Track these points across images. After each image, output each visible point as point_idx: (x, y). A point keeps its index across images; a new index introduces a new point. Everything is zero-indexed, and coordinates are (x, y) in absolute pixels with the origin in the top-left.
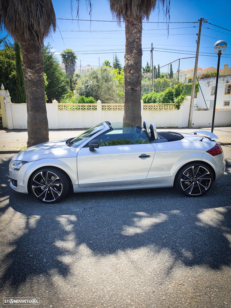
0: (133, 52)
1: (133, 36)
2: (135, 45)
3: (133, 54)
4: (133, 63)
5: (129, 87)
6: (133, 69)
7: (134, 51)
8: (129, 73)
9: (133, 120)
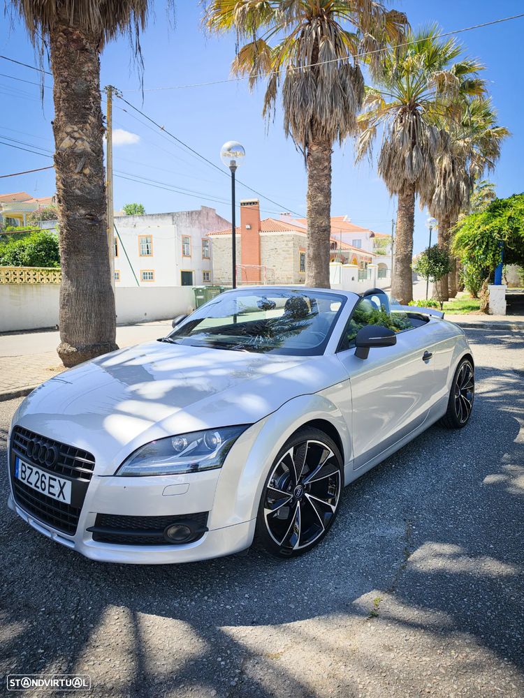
0: (89, 121)
1: (86, 79)
2: (92, 104)
3: (88, 125)
4: (89, 150)
5: (83, 212)
6: (91, 164)
7: (90, 117)
8: (80, 173)
9: (100, 300)
